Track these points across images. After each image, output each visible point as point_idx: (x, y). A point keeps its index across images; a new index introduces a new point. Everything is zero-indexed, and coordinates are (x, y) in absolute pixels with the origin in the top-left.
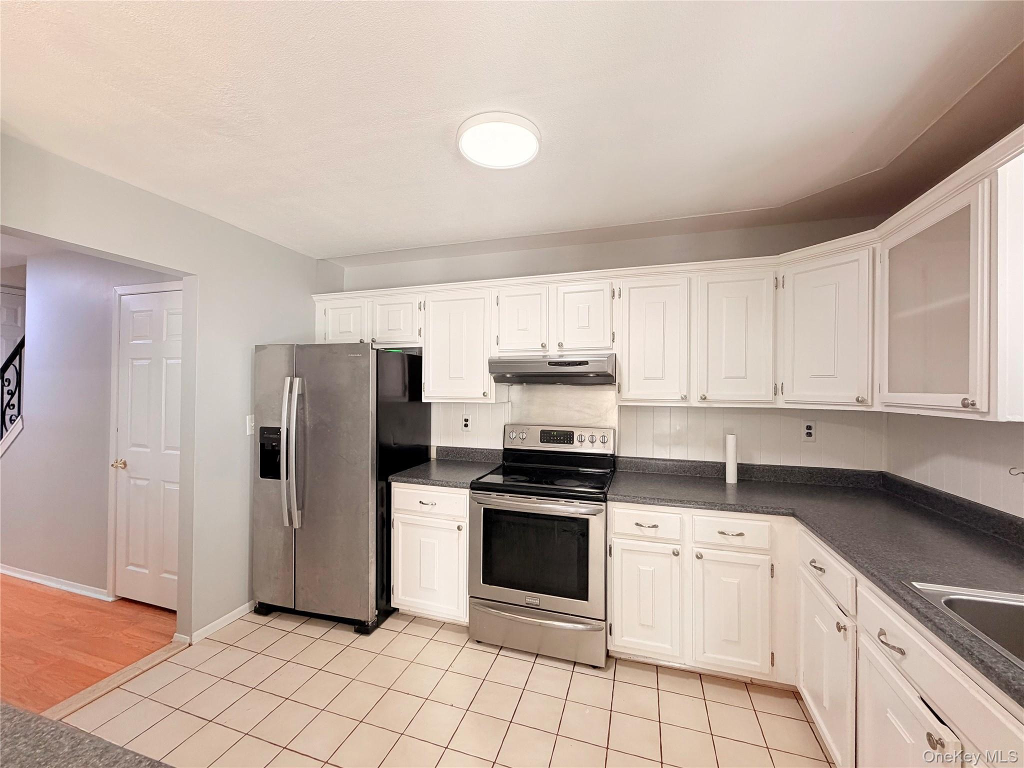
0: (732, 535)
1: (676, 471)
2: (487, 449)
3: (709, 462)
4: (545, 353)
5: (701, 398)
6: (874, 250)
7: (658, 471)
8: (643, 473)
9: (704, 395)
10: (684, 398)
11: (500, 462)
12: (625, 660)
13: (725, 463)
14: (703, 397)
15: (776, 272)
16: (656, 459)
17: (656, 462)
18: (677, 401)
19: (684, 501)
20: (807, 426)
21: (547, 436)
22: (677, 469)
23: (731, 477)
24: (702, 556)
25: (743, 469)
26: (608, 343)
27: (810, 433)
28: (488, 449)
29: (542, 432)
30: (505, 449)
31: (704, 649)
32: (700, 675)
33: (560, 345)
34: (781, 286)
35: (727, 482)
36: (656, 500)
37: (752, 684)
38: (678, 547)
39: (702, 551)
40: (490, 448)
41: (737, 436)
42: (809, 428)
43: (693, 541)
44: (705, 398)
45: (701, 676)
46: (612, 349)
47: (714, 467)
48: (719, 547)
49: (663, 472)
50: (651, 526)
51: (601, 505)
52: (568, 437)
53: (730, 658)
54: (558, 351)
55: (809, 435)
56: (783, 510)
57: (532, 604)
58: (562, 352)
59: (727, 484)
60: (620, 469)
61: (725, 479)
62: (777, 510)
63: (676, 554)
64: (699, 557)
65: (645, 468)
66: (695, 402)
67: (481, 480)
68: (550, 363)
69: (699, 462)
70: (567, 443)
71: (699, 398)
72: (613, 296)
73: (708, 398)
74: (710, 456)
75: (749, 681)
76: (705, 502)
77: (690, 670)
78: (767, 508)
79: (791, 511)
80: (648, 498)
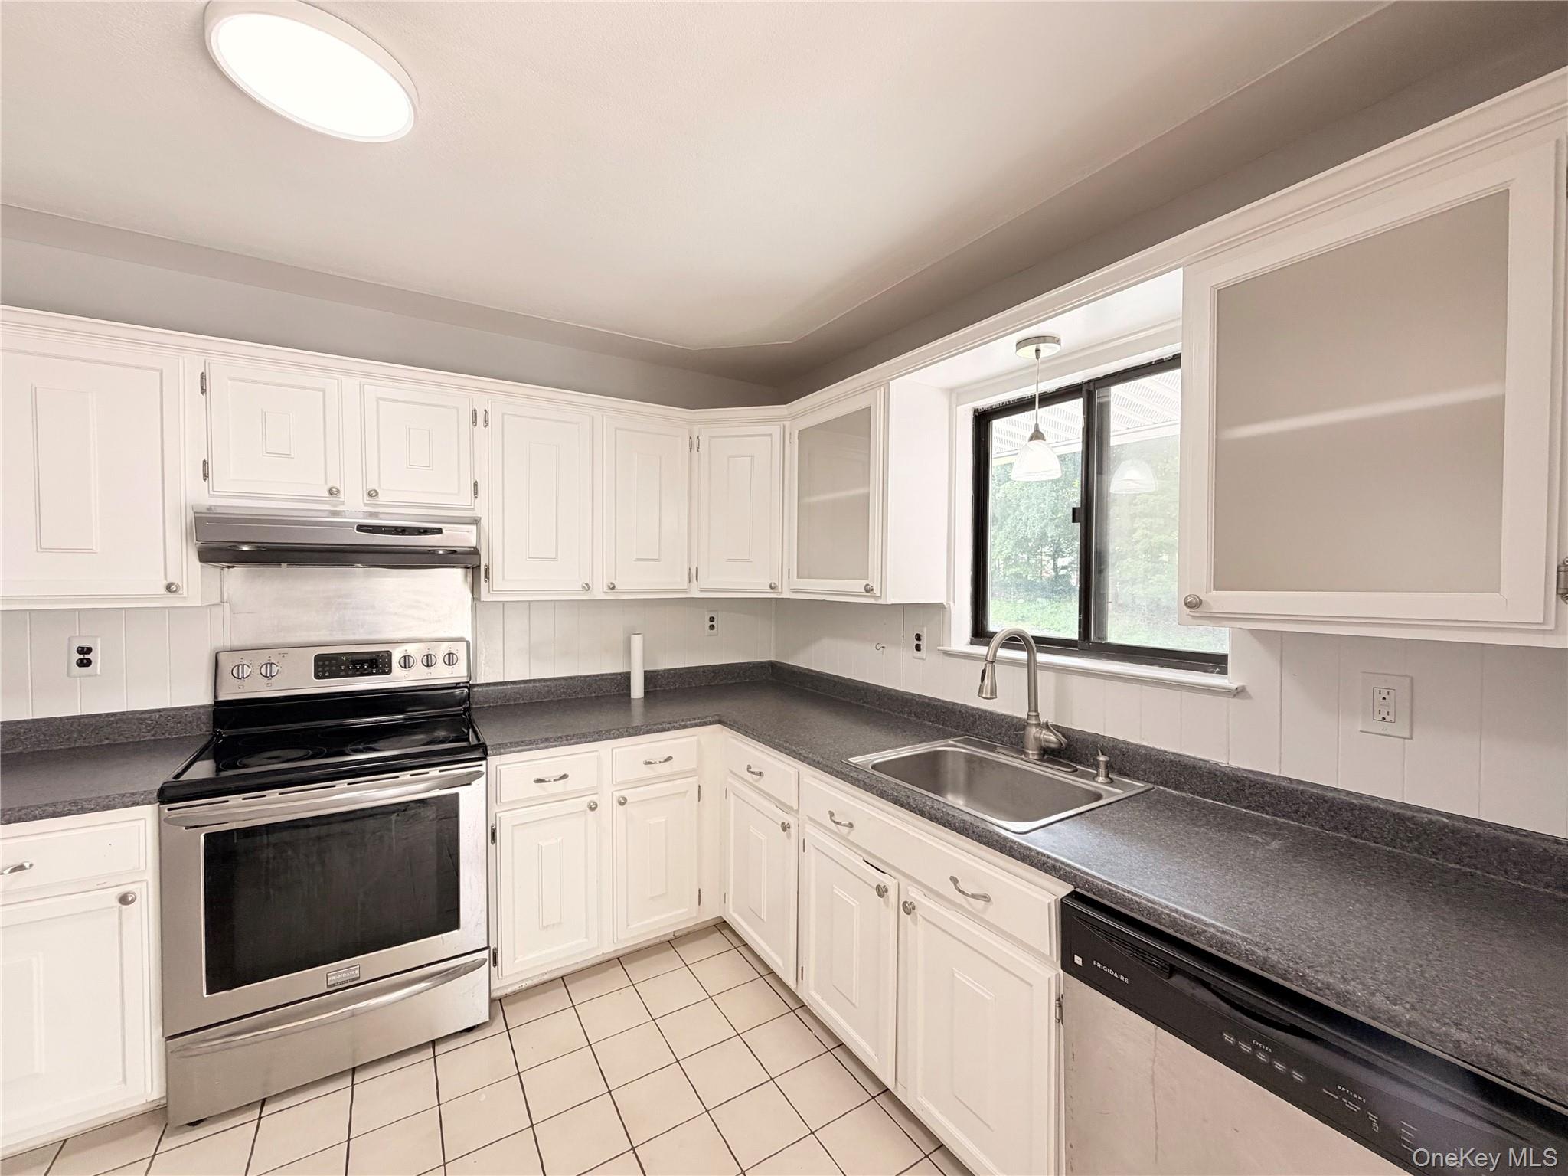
0: (660, 762)
1: (564, 693)
2: (159, 711)
3: (606, 674)
4: (335, 506)
5: (609, 587)
6: (784, 427)
7: (537, 698)
8: (515, 704)
9: (612, 583)
10: (587, 588)
11: (205, 730)
12: (515, 993)
13: (629, 674)
14: (612, 586)
15: (691, 431)
16: (535, 681)
17: (535, 685)
18: (576, 592)
19: (601, 731)
20: (710, 618)
21: (331, 666)
22: (565, 690)
23: (637, 690)
24: (625, 799)
25: (650, 677)
26: (467, 497)
27: (713, 626)
28: (164, 710)
29: (319, 659)
30: (218, 704)
31: (627, 921)
32: (618, 958)
33: (372, 494)
34: (696, 449)
35: (632, 697)
36: (565, 738)
37: (676, 938)
38: (594, 798)
39: (624, 793)
40: (168, 706)
41: (644, 636)
42: (712, 619)
43: (614, 783)
44: (613, 588)
45: (619, 960)
46: (473, 509)
47: (612, 679)
48: (644, 782)
49: (545, 698)
50: (557, 778)
51: (480, 765)
52: (376, 663)
53: (657, 918)
54: (366, 505)
55: (712, 627)
56: (710, 719)
57: (344, 982)
58: (374, 508)
59: (632, 701)
60: (477, 704)
61: (629, 695)
62: (705, 720)
63: (593, 807)
64: (623, 802)
65: (518, 696)
66: (599, 593)
67: (184, 778)
68: (361, 528)
69: (594, 676)
70: (377, 673)
71: (605, 588)
72: (475, 422)
73: (617, 587)
74: (606, 666)
75: (672, 937)
76: (628, 728)
77: (604, 959)
78: (695, 719)
79: (717, 718)
80: (551, 738)
